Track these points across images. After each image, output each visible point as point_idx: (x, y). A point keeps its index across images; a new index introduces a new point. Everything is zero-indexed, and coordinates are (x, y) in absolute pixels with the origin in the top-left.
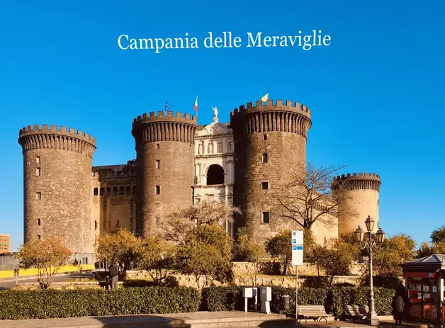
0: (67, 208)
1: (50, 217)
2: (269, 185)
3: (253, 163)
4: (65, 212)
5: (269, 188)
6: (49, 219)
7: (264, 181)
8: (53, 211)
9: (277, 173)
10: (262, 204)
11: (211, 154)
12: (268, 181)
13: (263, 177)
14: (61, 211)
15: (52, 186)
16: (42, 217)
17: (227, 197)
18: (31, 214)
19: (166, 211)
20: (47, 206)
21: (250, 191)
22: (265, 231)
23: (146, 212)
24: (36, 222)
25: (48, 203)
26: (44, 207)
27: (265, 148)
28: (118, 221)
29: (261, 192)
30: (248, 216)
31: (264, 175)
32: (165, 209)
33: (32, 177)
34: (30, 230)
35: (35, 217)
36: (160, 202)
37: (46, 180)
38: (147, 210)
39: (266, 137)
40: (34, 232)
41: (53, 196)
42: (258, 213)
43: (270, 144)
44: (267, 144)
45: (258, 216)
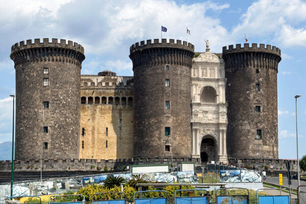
0: (71, 116)
1: (57, 125)
2: (261, 108)
3: (248, 90)
4: (70, 120)
5: (261, 111)
6: (57, 126)
7: (258, 105)
8: (61, 119)
9: (267, 100)
10: (256, 124)
11: (204, 77)
12: (261, 105)
13: (256, 102)
15: (60, 96)
16: (50, 125)
17: (221, 115)
18: (36, 122)
19: (175, 123)
20: (55, 114)
21: (245, 112)
22: (259, 145)
23: (156, 123)
24: (43, 130)
25: (56, 111)
26: (52, 116)
27: (258, 80)
28: (107, 128)
29: (255, 113)
30: (243, 132)
31: (257, 101)
32: (174, 121)
33: (39, 87)
34: (35, 138)
35: (42, 125)
36: (170, 115)
37: (55, 90)
38: (156, 121)
39: (257, 71)
40: (40, 139)
41: (61, 105)
42: (253, 130)
43: (261, 77)
44: (259, 76)
45: (253, 133)
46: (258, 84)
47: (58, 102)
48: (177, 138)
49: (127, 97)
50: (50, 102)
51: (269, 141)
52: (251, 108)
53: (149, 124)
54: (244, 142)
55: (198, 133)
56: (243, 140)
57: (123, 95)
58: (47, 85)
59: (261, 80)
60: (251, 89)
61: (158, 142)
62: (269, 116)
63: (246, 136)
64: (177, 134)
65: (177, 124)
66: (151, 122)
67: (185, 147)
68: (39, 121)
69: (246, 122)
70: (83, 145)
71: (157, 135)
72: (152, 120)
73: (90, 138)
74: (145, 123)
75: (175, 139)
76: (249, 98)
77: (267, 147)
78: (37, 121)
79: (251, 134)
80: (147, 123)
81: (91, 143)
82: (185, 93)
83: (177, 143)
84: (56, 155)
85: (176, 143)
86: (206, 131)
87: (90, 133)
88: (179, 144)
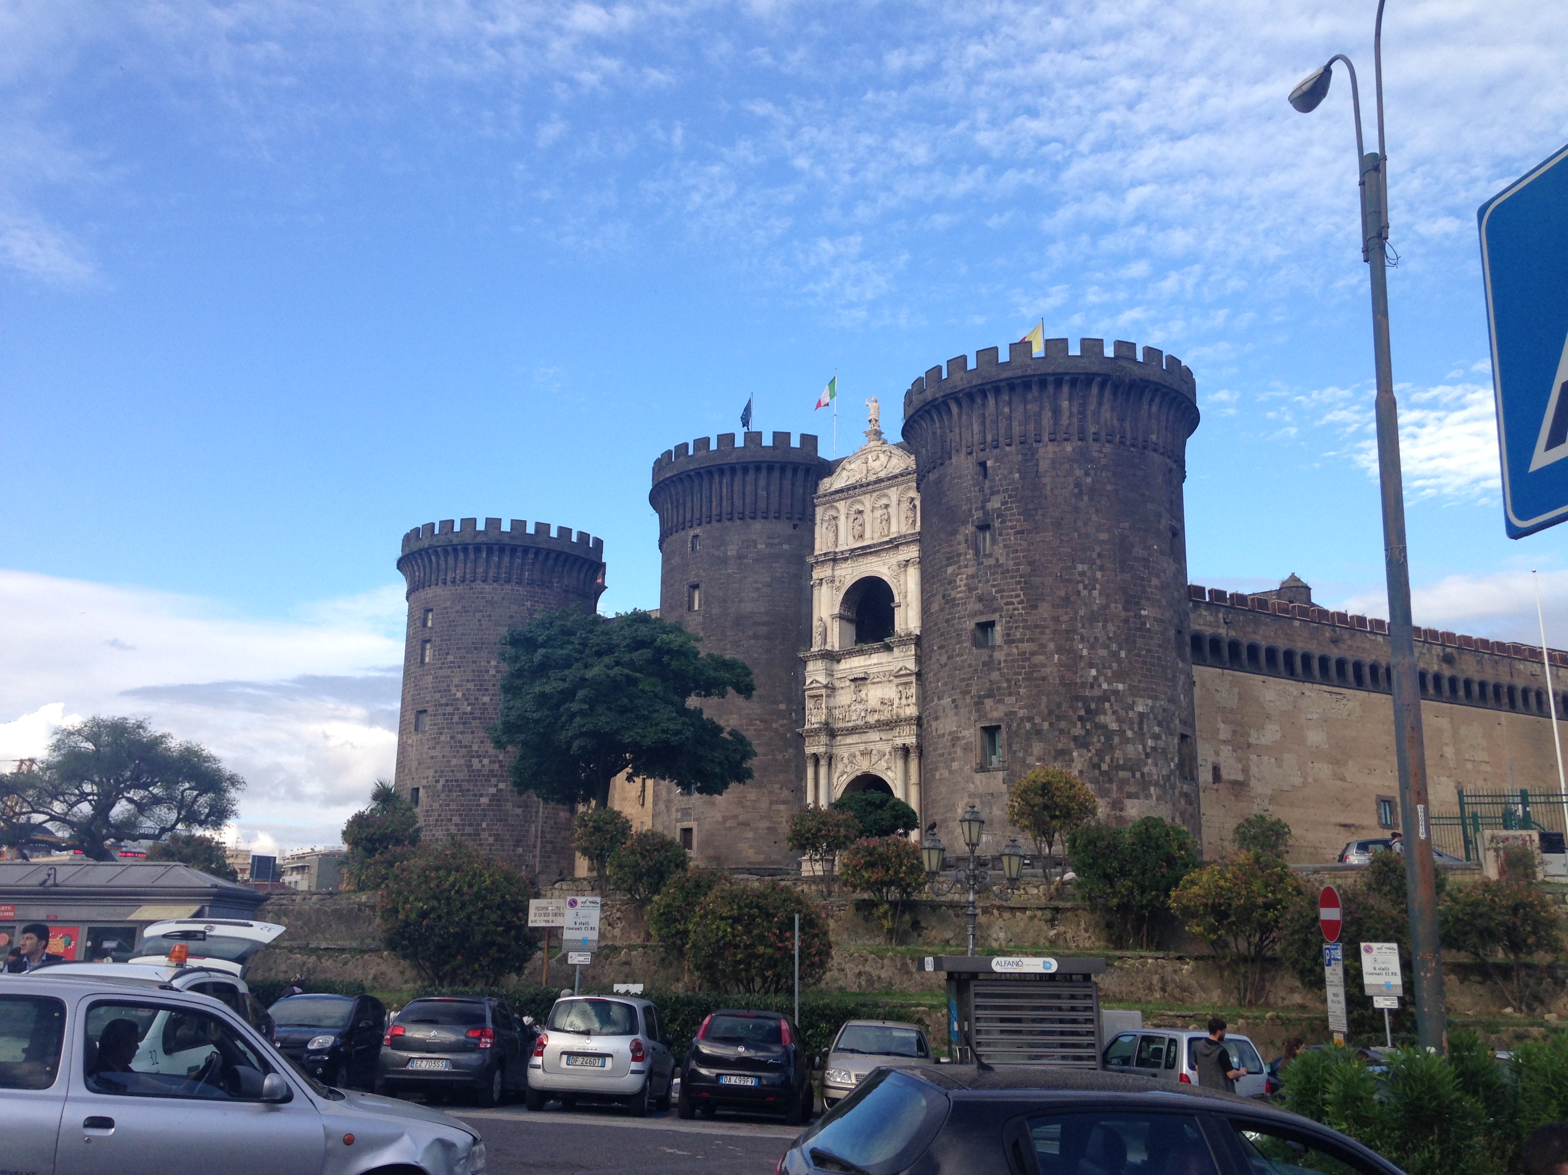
0: (491, 751)
2: (998, 628)
3: (950, 560)
5: (998, 640)
7: (983, 619)
10: (979, 703)
11: (857, 544)
12: (995, 617)
13: (979, 606)
15: (454, 690)
16: (425, 782)
17: (900, 684)
22: (991, 798)
24: (410, 798)
25: (443, 738)
26: (433, 753)
29: (975, 655)
33: (413, 669)
35: (408, 785)
37: (441, 673)
39: (983, 471)
41: (456, 718)
42: (966, 733)
43: (998, 492)
44: (987, 491)
45: (967, 744)
46: (984, 527)
47: (450, 709)
50: (430, 710)
52: (959, 636)
56: (941, 779)
60: (959, 555)
61: (665, 818)
62: (1040, 658)
63: (949, 763)
68: (406, 771)
69: (946, 701)
71: (664, 793)
76: (953, 594)
79: (959, 751)
83: (719, 817)
86: (858, 759)
88: (725, 819)
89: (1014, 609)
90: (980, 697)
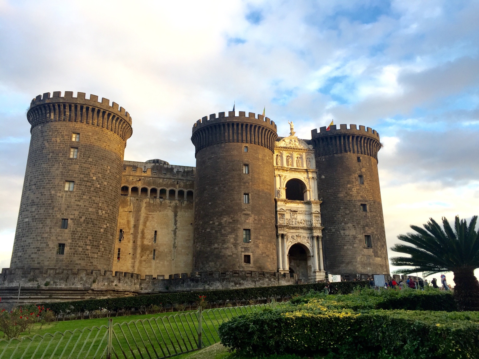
0: (106, 208)
1: (83, 218)
2: (368, 207)
3: (349, 182)
4: (104, 212)
5: (368, 210)
6: (82, 220)
7: (363, 203)
8: (90, 210)
10: (364, 227)
11: (290, 167)
12: (366, 203)
13: (361, 199)
14: (100, 211)
15: (92, 175)
16: (72, 217)
17: (314, 216)
18: (51, 211)
19: (257, 224)
20: (82, 201)
21: (348, 212)
22: (369, 257)
23: (230, 222)
24: (60, 223)
25: (84, 197)
26: (77, 203)
27: (360, 170)
28: (156, 232)
29: (361, 213)
30: (347, 239)
31: (362, 197)
32: (256, 222)
33: (61, 159)
34: (46, 235)
35: (59, 216)
36: (250, 213)
37: (85, 165)
38: (231, 221)
39: (359, 159)
40: (54, 238)
41: (92, 189)
42: (360, 236)
43: (364, 167)
44: (361, 166)
45: (360, 239)
46: (361, 176)
47: (89, 184)
48: (261, 245)
49: (186, 191)
50: (77, 182)
51: (380, 250)
52: (355, 206)
53: (220, 224)
54: (350, 253)
55: (285, 240)
56: (347, 249)
57: (179, 187)
58: (75, 157)
59: (363, 170)
60: (353, 182)
61: (234, 250)
62: (377, 218)
63: (352, 244)
64: (260, 239)
65: (259, 226)
66: (222, 221)
67: (270, 258)
68: (55, 209)
69: (350, 225)
70: (119, 254)
71: (232, 240)
72: (225, 219)
73: (131, 244)
74: (214, 223)
75: (257, 246)
76: (351, 193)
77: (379, 259)
78: (53, 209)
79: (357, 241)
80: (217, 224)
81: (131, 251)
82: (267, 184)
83: (260, 253)
84: (77, 264)
85: (259, 251)
86: (295, 238)
87: (131, 237)
88: (263, 253)
89: (371, 202)
90: (364, 226)
